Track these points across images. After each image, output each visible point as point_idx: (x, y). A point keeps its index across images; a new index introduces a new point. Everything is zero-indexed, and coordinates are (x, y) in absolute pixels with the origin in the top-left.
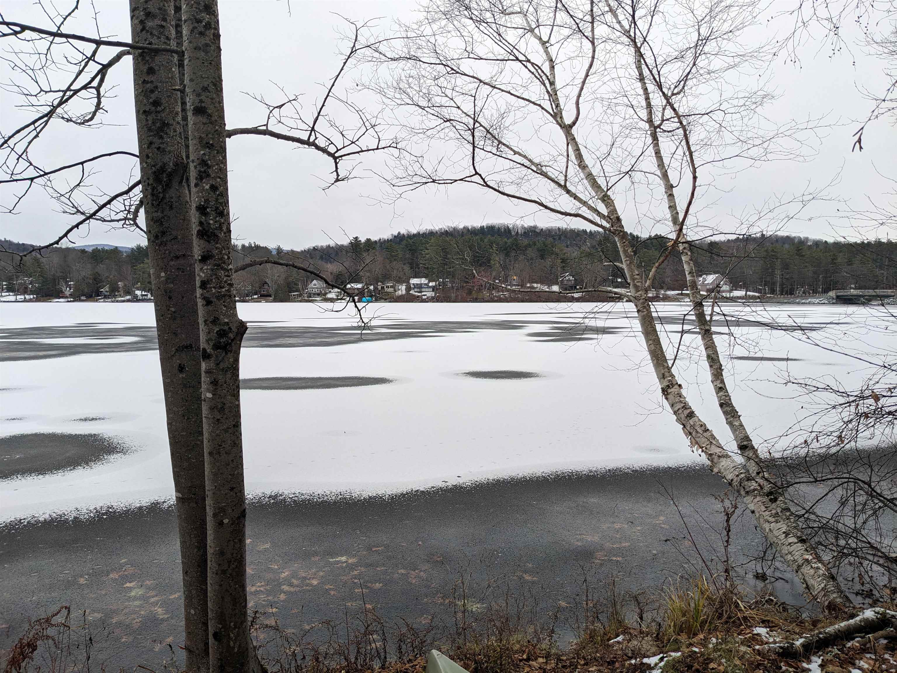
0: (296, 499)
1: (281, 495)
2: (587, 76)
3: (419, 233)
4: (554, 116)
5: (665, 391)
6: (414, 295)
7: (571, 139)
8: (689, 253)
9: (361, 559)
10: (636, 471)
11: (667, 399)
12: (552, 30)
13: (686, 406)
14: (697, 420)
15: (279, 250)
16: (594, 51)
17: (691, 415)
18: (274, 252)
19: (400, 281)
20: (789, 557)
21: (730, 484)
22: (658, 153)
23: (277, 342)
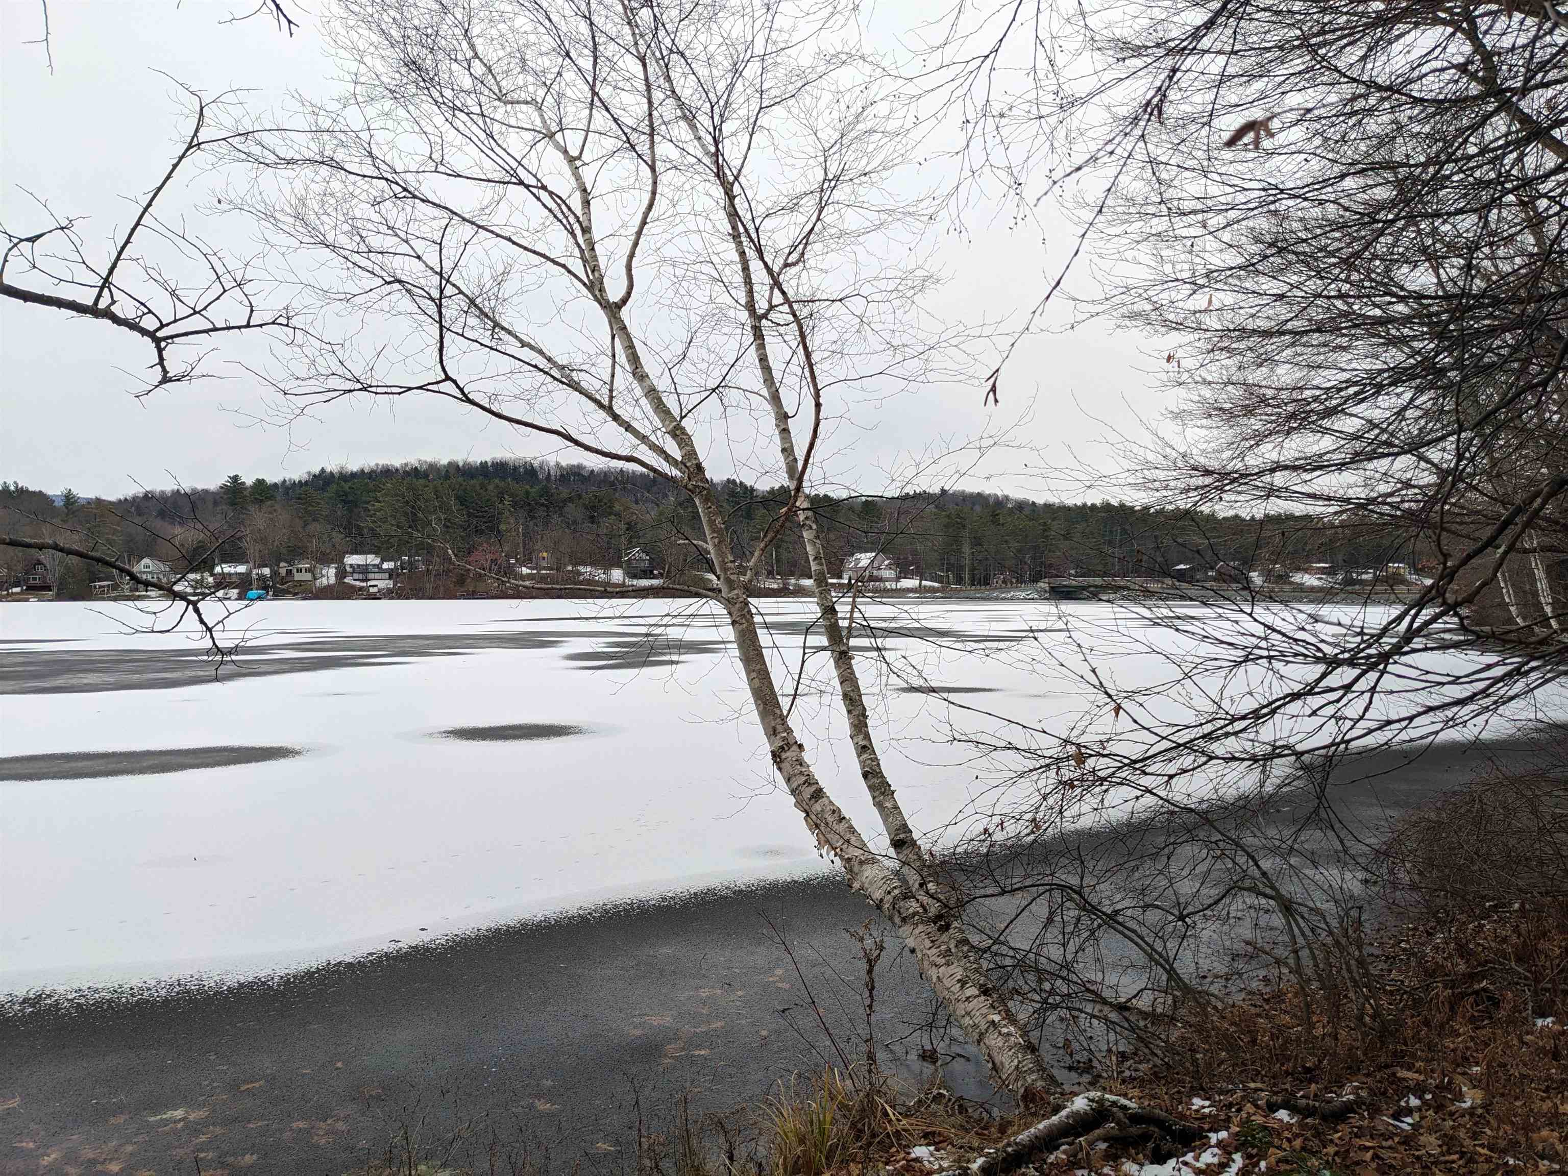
0: (82, 1001)
1: (49, 996)
2: (644, 223)
3: (363, 471)
4: (590, 287)
5: (777, 757)
6: (353, 587)
7: (619, 328)
8: (814, 527)
9: (215, 1111)
10: (741, 891)
11: (780, 769)
12: (586, 139)
13: (810, 781)
14: (827, 802)
15: (69, 499)
16: (655, 183)
17: (818, 794)
18: (59, 503)
19: (325, 560)
20: (967, 1021)
21: (879, 906)
22: (763, 360)
23: (59, 682)
